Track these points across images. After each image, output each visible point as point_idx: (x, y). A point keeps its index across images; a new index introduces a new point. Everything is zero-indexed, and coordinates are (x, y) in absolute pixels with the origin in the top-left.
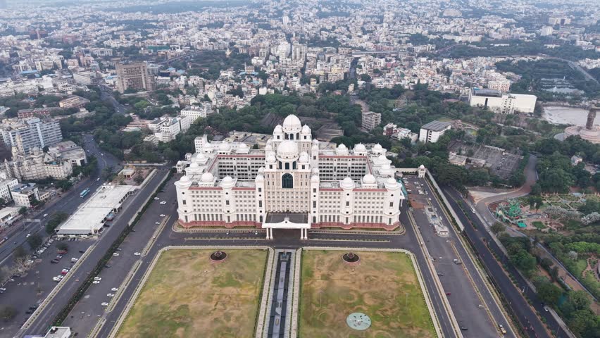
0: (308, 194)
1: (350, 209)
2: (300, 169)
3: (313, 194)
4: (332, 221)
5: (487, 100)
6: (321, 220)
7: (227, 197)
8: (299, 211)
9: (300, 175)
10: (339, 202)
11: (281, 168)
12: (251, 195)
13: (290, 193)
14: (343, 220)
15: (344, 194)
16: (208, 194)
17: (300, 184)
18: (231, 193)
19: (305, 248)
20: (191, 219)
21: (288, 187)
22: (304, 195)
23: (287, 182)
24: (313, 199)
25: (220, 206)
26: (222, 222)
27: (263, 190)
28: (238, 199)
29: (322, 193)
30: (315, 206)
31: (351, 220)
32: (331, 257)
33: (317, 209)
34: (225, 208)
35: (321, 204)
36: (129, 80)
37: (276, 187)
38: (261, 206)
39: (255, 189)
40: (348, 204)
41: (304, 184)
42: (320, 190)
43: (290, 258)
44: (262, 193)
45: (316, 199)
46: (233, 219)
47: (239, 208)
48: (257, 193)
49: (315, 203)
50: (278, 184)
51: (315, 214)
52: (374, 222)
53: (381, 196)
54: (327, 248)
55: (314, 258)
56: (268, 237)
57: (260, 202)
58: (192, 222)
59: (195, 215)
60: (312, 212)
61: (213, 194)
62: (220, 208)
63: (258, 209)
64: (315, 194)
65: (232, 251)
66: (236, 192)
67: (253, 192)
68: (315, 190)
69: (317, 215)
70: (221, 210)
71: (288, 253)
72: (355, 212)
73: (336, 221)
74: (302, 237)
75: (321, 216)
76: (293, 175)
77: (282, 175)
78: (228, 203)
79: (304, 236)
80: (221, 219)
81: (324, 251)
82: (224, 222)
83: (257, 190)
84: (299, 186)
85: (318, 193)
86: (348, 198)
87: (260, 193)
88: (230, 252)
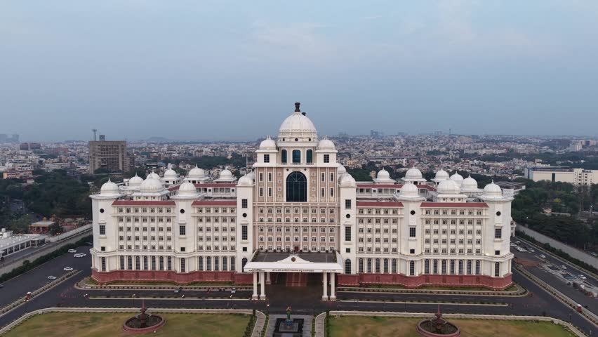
0: (336, 211)
1: (418, 244)
2: (319, 162)
3: (344, 212)
4: (382, 271)
5: (554, 175)
6: (361, 268)
7: (182, 219)
8: (319, 249)
9: (319, 173)
10: (395, 231)
11: (284, 160)
12: (229, 214)
13: (301, 211)
14: (403, 269)
15: (403, 212)
16: (148, 214)
17: (319, 193)
18: (191, 211)
19: (332, 313)
20: (113, 265)
21: (296, 200)
22: (328, 217)
23: (297, 189)
24: (344, 221)
25: (169, 239)
26: (170, 273)
27: (250, 203)
28: (204, 225)
29: (361, 212)
30: (348, 238)
31: (419, 270)
32: (393, 327)
33: (353, 245)
34: (177, 244)
35: (361, 235)
36: (102, 159)
37: (275, 199)
38: (245, 237)
39: (235, 203)
40: (413, 232)
41: (328, 192)
42: (358, 204)
43: (300, 327)
44: (249, 211)
45: (352, 222)
46: (192, 266)
47: (204, 244)
48: (240, 210)
49: (348, 229)
50: (279, 193)
51: (350, 254)
52: (465, 272)
53: (475, 216)
54: (381, 314)
55: (355, 329)
56: (255, 295)
57: (245, 229)
58: (113, 273)
59: (122, 257)
60: (343, 250)
61: (156, 214)
62: (169, 243)
63: (239, 243)
64: (348, 211)
65: (175, 316)
66: (200, 211)
67: (232, 211)
68: (348, 203)
69: (353, 257)
70: (169, 248)
71: (295, 320)
72: (427, 251)
73: (390, 271)
74: (325, 296)
75: (361, 261)
76: (307, 174)
77: (286, 174)
78: (183, 230)
79: (329, 294)
80: (169, 268)
81: (375, 317)
82: (175, 273)
83: (239, 203)
84: (319, 199)
85: (353, 211)
86: (414, 221)
87: (245, 211)
88: (171, 317)
